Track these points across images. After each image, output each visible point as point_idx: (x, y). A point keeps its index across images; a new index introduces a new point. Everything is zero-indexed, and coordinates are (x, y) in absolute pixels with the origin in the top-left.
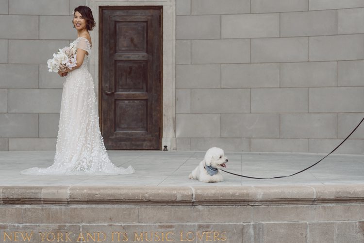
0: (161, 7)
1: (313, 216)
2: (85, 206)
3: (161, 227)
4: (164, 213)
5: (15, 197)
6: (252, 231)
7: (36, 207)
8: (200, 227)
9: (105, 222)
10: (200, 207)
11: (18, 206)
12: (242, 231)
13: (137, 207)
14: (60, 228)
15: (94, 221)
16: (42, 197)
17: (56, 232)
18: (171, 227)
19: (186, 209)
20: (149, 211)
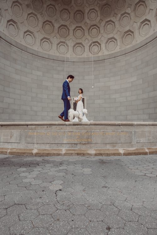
0: (84, 99)
1: (147, 129)
2: (93, 126)
3: (112, 131)
4: (113, 128)
5: (76, 124)
6: (133, 132)
7: (81, 126)
8: (122, 131)
9: (98, 130)
10: (121, 126)
11: (77, 126)
12: (131, 132)
13: (106, 126)
14: (87, 131)
15: (96, 130)
16: (83, 124)
17: (86, 132)
18: (115, 131)
19: (118, 127)
20: (109, 127)
